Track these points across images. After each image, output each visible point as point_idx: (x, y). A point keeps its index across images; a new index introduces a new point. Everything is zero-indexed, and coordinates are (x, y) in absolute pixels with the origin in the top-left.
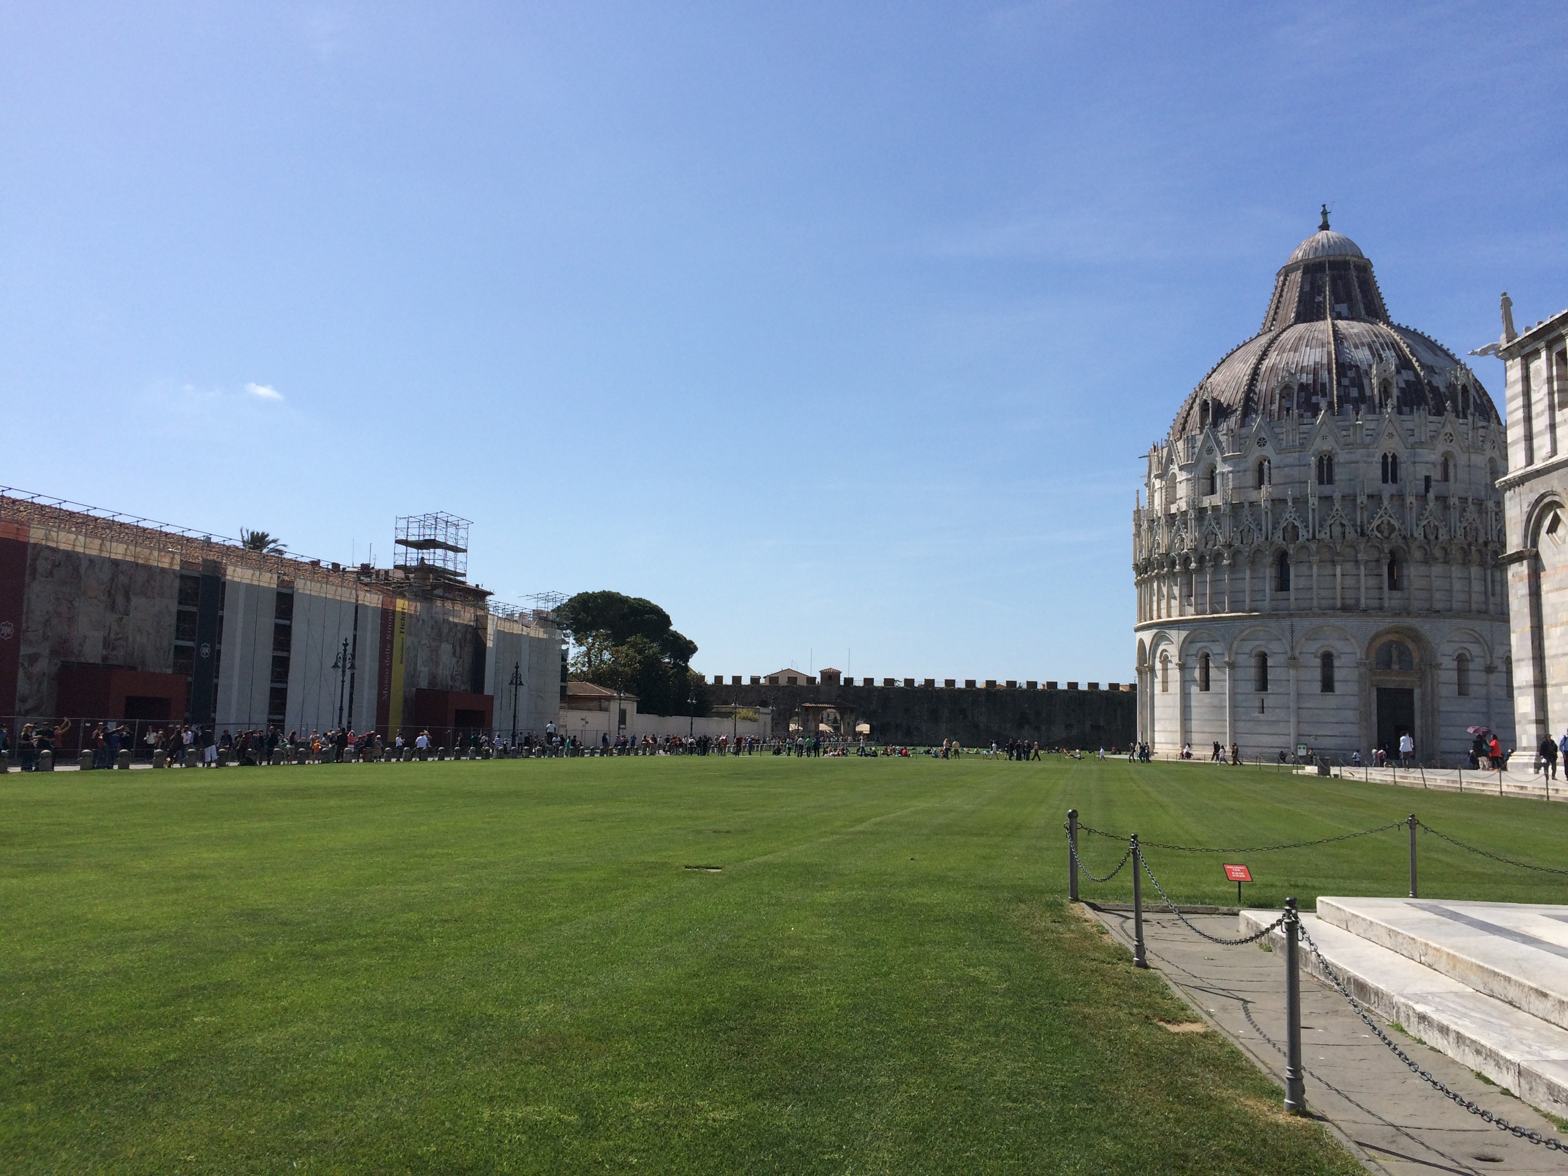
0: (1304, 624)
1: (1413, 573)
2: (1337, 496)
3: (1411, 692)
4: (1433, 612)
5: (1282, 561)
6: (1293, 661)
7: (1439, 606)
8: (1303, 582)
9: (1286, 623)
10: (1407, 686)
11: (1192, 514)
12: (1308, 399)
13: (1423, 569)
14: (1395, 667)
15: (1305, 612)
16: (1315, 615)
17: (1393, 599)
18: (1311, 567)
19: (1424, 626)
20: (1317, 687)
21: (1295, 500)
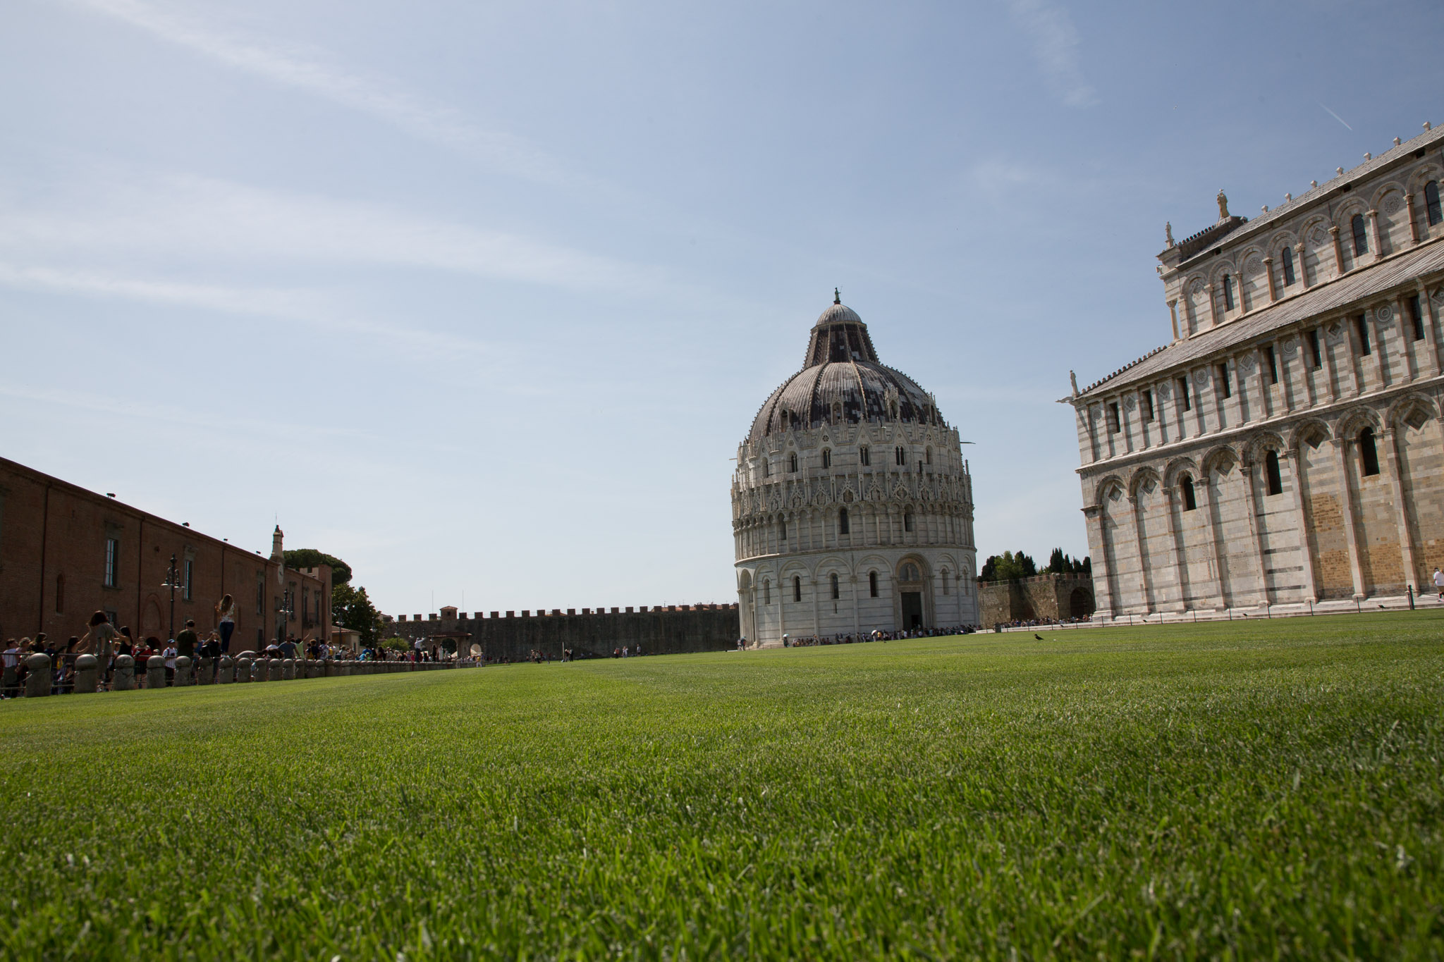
0: (859, 555)
1: (918, 520)
2: (874, 473)
3: (918, 594)
4: (930, 545)
5: (843, 514)
6: (854, 579)
7: (932, 540)
8: (857, 528)
9: (848, 554)
10: (917, 590)
11: (783, 486)
12: (850, 413)
13: (922, 517)
14: (911, 579)
15: (861, 547)
16: (866, 549)
17: (908, 537)
18: (861, 519)
19: (925, 553)
20: (869, 593)
21: (849, 475)
